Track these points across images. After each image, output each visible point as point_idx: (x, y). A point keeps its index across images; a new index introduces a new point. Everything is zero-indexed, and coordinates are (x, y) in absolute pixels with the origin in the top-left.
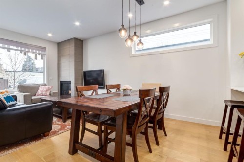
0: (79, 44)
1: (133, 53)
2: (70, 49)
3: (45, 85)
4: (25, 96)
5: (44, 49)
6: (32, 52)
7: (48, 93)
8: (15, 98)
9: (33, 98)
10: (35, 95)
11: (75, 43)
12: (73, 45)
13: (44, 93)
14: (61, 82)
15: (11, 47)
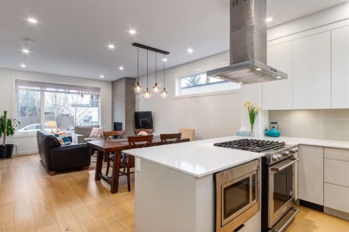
0: (131, 82)
1: (177, 94)
2: (121, 89)
3: (98, 126)
4: (79, 137)
5: (99, 89)
6: (88, 94)
7: (99, 135)
8: (70, 139)
9: (85, 139)
10: (88, 137)
11: (126, 83)
12: (124, 85)
13: (96, 135)
14: (115, 123)
15: (71, 91)
